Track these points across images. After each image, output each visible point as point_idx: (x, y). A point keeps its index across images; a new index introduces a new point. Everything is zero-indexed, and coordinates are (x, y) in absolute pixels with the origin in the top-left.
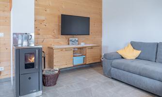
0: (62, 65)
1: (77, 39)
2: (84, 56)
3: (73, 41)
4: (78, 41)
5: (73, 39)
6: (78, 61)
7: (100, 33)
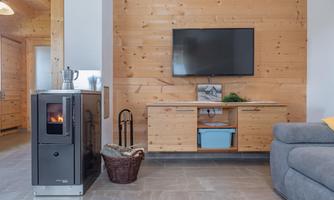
0: (169, 145)
1: (218, 87)
2: (233, 131)
3: (208, 93)
4: (221, 92)
5: (209, 87)
6: (216, 140)
7: (300, 70)
